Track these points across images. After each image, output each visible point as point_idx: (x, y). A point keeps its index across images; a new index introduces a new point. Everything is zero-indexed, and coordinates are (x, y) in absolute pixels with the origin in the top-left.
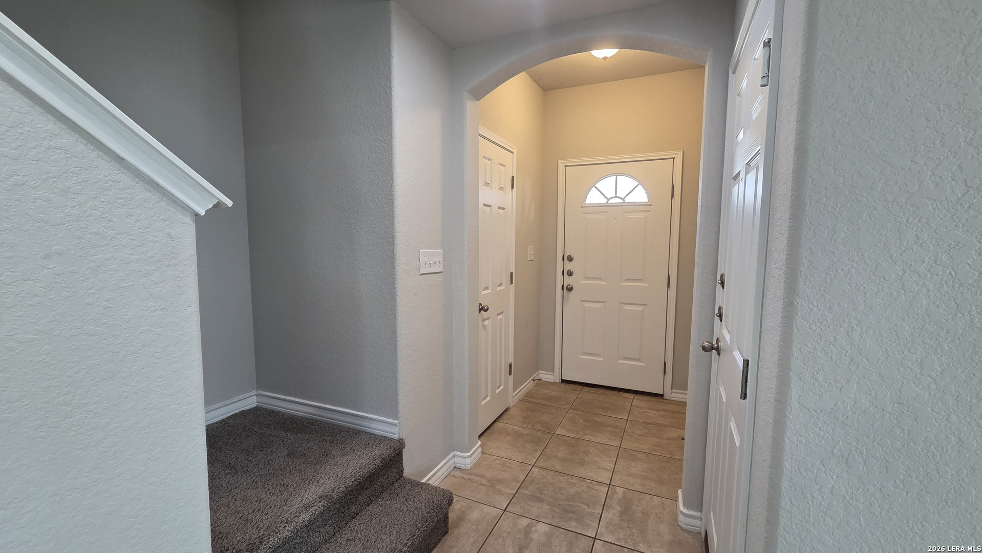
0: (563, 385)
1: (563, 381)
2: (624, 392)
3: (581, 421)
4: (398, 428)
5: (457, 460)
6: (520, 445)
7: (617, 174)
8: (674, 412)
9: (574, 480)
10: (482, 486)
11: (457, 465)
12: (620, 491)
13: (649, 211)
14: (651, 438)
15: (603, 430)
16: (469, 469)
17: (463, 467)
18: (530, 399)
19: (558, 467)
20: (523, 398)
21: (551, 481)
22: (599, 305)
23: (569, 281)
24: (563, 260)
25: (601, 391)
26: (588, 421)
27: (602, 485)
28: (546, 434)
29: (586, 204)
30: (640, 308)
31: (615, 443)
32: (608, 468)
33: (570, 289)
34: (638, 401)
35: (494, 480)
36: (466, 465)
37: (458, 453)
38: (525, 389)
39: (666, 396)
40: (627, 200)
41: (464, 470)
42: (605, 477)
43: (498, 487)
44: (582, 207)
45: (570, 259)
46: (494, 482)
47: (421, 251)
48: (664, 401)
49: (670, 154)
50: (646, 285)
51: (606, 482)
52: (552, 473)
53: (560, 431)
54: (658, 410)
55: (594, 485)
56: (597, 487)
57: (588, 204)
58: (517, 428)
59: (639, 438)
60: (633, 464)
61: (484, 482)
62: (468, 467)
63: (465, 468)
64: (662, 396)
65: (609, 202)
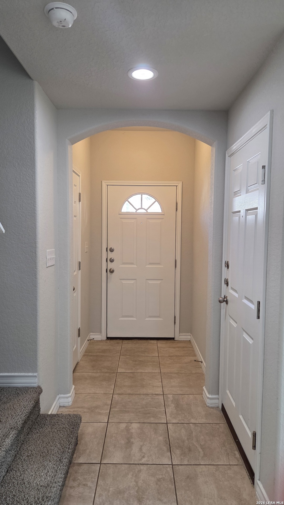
0: (108, 341)
1: (108, 338)
2: (151, 340)
3: (131, 362)
4: (37, 378)
5: (61, 400)
6: (98, 384)
7: (142, 194)
8: (183, 347)
9: (142, 396)
10: (86, 413)
11: (62, 405)
12: (170, 396)
13: (163, 219)
14: (176, 365)
15: (147, 365)
16: (71, 405)
17: (66, 405)
18: (90, 354)
19: (129, 391)
20: (85, 354)
21: (129, 400)
22: (132, 282)
23: (111, 266)
24: (107, 251)
25: (135, 341)
26: (136, 361)
27: (159, 396)
28: (112, 374)
29: (122, 212)
30: (159, 282)
31: (157, 371)
32: (159, 385)
33: (112, 272)
34: (160, 344)
35: (91, 408)
36: (69, 403)
37: (62, 395)
38: (85, 347)
39: (176, 339)
40: (149, 211)
41: (67, 406)
42: (159, 391)
43: (96, 411)
44: (119, 214)
45: (112, 250)
46: (92, 409)
47: (47, 250)
48: (175, 342)
49: (175, 183)
50: (162, 266)
51: (161, 393)
52: (127, 396)
53: (120, 370)
54: (174, 348)
55: (155, 396)
56: (157, 397)
57: (123, 212)
58: (90, 374)
59: (169, 365)
60: (172, 381)
61: (85, 410)
62: (70, 404)
63: (68, 405)
64: (173, 339)
65: (137, 211)
